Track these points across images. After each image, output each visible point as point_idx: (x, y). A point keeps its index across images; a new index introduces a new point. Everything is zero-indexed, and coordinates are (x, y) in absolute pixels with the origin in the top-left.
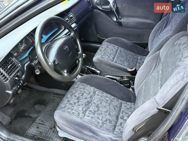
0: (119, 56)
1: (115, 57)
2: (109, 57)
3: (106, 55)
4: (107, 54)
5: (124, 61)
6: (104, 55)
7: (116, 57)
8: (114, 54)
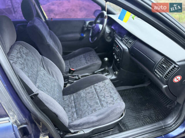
0: (93, 96)
1: (95, 91)
2: (100, 87)
3: (104, 87)
4: (103, 89)
5: (86, 95)
6: (105, 85)
7: (95, 93)
8: (99, 93)
